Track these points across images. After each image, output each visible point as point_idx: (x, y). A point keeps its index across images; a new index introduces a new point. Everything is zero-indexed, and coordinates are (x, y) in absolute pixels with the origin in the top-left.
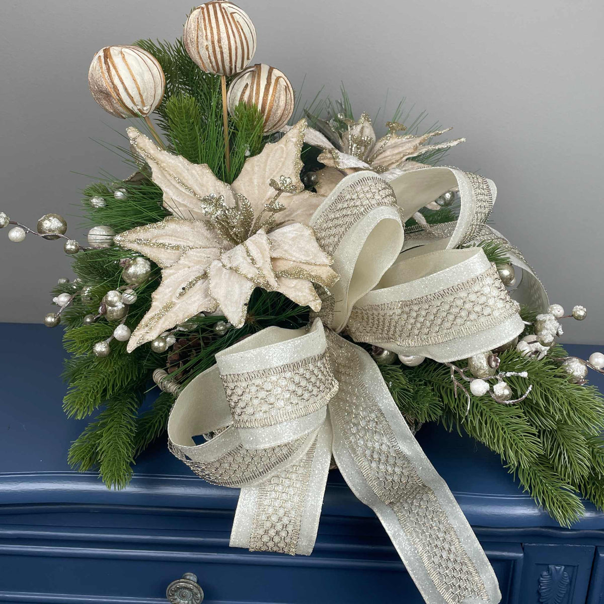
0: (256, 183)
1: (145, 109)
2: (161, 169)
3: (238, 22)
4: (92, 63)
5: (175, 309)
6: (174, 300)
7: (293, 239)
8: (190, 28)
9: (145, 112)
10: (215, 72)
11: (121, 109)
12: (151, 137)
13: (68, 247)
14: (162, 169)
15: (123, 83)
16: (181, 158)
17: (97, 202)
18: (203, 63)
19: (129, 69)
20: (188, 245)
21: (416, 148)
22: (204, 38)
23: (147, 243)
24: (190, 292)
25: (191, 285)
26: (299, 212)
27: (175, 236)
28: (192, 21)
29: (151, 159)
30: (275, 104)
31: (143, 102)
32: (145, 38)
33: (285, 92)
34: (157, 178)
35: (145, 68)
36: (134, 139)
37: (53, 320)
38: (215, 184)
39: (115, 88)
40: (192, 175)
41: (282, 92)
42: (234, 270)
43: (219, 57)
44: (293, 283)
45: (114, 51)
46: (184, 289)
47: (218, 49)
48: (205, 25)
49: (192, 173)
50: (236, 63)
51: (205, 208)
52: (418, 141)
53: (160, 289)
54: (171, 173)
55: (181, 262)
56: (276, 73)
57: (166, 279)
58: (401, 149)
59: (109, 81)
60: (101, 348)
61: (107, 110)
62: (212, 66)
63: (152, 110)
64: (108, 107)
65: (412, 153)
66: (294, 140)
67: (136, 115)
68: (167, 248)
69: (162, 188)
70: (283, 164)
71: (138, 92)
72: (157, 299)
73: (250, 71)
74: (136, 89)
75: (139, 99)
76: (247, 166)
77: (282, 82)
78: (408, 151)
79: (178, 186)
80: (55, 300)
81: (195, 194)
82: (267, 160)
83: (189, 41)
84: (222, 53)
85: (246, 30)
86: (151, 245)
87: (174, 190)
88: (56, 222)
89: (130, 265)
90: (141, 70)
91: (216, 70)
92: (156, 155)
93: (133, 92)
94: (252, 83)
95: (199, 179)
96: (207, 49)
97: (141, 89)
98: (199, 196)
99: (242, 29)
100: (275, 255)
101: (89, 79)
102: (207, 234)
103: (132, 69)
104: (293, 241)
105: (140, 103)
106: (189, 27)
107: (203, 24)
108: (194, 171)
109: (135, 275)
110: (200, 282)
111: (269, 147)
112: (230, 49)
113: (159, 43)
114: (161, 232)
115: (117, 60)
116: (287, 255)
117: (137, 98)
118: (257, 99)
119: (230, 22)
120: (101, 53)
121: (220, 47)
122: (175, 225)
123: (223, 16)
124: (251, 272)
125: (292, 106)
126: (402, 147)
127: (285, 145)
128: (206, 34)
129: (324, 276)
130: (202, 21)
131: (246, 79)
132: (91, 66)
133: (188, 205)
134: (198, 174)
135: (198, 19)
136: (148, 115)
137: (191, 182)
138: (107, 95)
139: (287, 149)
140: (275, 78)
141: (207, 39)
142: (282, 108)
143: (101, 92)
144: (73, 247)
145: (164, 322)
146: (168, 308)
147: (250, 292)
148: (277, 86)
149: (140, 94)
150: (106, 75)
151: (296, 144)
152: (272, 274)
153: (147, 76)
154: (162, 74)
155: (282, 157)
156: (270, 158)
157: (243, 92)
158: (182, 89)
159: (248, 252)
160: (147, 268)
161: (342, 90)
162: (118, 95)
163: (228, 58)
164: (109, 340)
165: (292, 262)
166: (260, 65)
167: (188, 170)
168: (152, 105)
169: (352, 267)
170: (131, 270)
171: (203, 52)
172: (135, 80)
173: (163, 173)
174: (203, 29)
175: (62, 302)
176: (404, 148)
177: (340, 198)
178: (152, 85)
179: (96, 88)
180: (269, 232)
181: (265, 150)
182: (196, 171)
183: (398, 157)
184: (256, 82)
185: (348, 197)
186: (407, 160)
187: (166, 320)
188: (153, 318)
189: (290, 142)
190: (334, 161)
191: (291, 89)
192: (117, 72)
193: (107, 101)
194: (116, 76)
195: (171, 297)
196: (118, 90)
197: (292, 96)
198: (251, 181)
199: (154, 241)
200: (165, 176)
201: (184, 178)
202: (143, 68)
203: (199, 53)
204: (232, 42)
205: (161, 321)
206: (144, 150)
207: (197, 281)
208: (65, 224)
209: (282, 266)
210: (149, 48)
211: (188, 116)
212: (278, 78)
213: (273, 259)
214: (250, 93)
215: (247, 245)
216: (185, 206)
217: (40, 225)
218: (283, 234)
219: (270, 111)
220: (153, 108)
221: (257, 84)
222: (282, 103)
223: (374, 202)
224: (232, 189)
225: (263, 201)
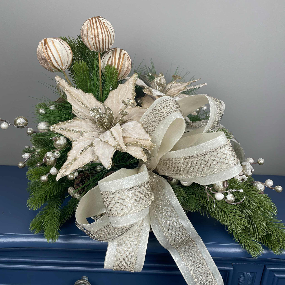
0: (114, 103)
1: (63, 67)
2: (71, 95)
3: (106, 26)
4: (39, 46)
5: (78, 160)
6: (78, 156)
7: (133, 128)
8: (84, 29)
9: (63, 69)
10: (96, 50)
11: (52, 67)
12: (66, 80)
13: (29, 131)
14: (72, 96)
15: (53, 55)
16: (80, 90)
17: (42, 111)
18: (90, 46)
19: (56, 48)
20: (84, 131)
21: (185, 88)
22: (91, 34)
23: (65, 130)
24: (85, 153)
25: (86, 149)
26: (135, 115)
27: (78, 127)
28: (85, 26)
29: (67, 91)
30: (123, 66)
31: (62, 64)
32: (63, 36)
33: (127, 61)
34: (69, 100)
35: (63, 48)
36: (58, 81)
37: (22, 165)
38: (96, 102)
39: (49, 57)
40: (85, 98)
41: (126, 61)
42: (106, 142)
43: (98, 43)
44: (134, 148)
45: (49, 40)
46: (82, 151)
47: (97, 39)
48: (91, 28)
49: (85, 97)
50: (105, 46)
51: (91, 114)
52: (186, 84)
53: (71, 151)
54: (76, 97)
55: (80, 138)
56: (123, 52)
57: (74, 146)
58: (178, 88)
59: (46, 54)
60: (44, 178)
61: (45, 68)
62: (95, 48)
63: (66, 68)
64: (46, 67)
65: (183, 90)
66: (132, 83)
67: (59, 70)
68: (74, 132)
69: (72, 104)
70: (127, 94)
71: (60, 59)
72: (70, 156)
73: (112, 51)
74: (59, 58)
75: (61, 63)
76: (110, 95)
77: (127, 56)
78: (182, 89)
79: (79, 103)
80: (23, 156)
81: (87, 107)
82: (119, 92)
83: (83, 36)
84: (99, 41)
85: (110, 30)
86: (67, 130)
87: (77, 105)
88: (22, 120)
89: (57, 140)
91: (96, 49)
92: (69, 89)
93: (58, 60)
94: (113, 56)
95: (89, 100)
96: (92, 39)
97: (62, 58)
98: (88, 108)
99: (108, 30)
100: (124, 135)
101: (37, 53)
102: (92, 125)
103: (57, 48)
104: (133, 129)
105: (61, 65)
106: (83, 29)
107: (90, 27)
108: (86, 97)
109: (60, 145)
110: (90, 148)
111: (120, 86)
112: (103, 39)
113: (70, 38)
114: (71, 124)
115: (50, 44)
116: (130, 135)
117: (59, 62)
118: (115, 63)
119: (103, 26)
120: (43, 41)
121: (98, 38)
122: (78, 121)
123: (100, 23)
124: (114, 143)
125: (131, 67)
126: (179, 87)
127: (128, 85)
128: (92, 32)
129: (148, 145)
130: (90, 26)
131: (110, 54)
133: (84, 112)
134: (88, 98)
135: (88, 25)
136: (65, 71)
137: (85, 102)
138: (46, 61)
139: (129, 87)
140: (123, 54)
141: (92, 34)
142: (126, 68)
143: (43, 59)
144: (31, 132)
145: (73, 167)
146: (75, 160)
147: (114, 153)
148: (124, 57)
149: (61, 60)
150: (45, 51)
151: (133, 85)
152: (124, 144)
153: (64, 52)
154: (71, 51)
155: (126, 91)
156: (121, 91)
157: (109, 60)
158: (81, 60)
159: (112, 134)
160: (65, 141)
161: (151, 61)
162: (51, 60)
163: (102, 44)
164: (48, 174)
165: (133, 139)
166: (116, 48)
167: (83, 96)
168: (66, 66)
169: (161, 141)
170: (58, 142)
171: (90, 41)
172: (58, 54)
173: (72, 97)
174: (90, 30)
175: (26, 157)
176: (180, 88)
177: (155, 109)
178: (66, 56)
179: (40, 57)
180: (121, 124)
181: (118, 87)
182: (87, 96)
183: (177, 92)
185: (159, 108)
186: (181, 93)
187: (74, 165)
188: (68, 165)
189: (130, 84)
190: (150, 92)
191: (130, 59)
192: (50, 49)
193: (46, 64)
194: (50, 51)
195: (76, 154)
196: (51, 58)
197: (131, 63)
198: (112, 101)
199: (68, 129)
200: (73, 99)
201: (81, 99)
202: (62, 48)
203: (88, 41)
204: (104, 36)
205: (72, 166)
206: (63, 86)
207: (88, 147)
208: (27, 121)
209: (128, 140)
210: (65, 40)
211: (83, 71)
212: (124, 54)
213: (124, 137)
214: (112, 61)
215: (112, 131)
216: (83, 113)
217: (15, 121)
218: (128, 125)
219: (121, 69)
220: (67, 67)
221: (115, 57)
222: (126, 66)
223: (171, 110)
224: (104, 105)
225: (118, 111)
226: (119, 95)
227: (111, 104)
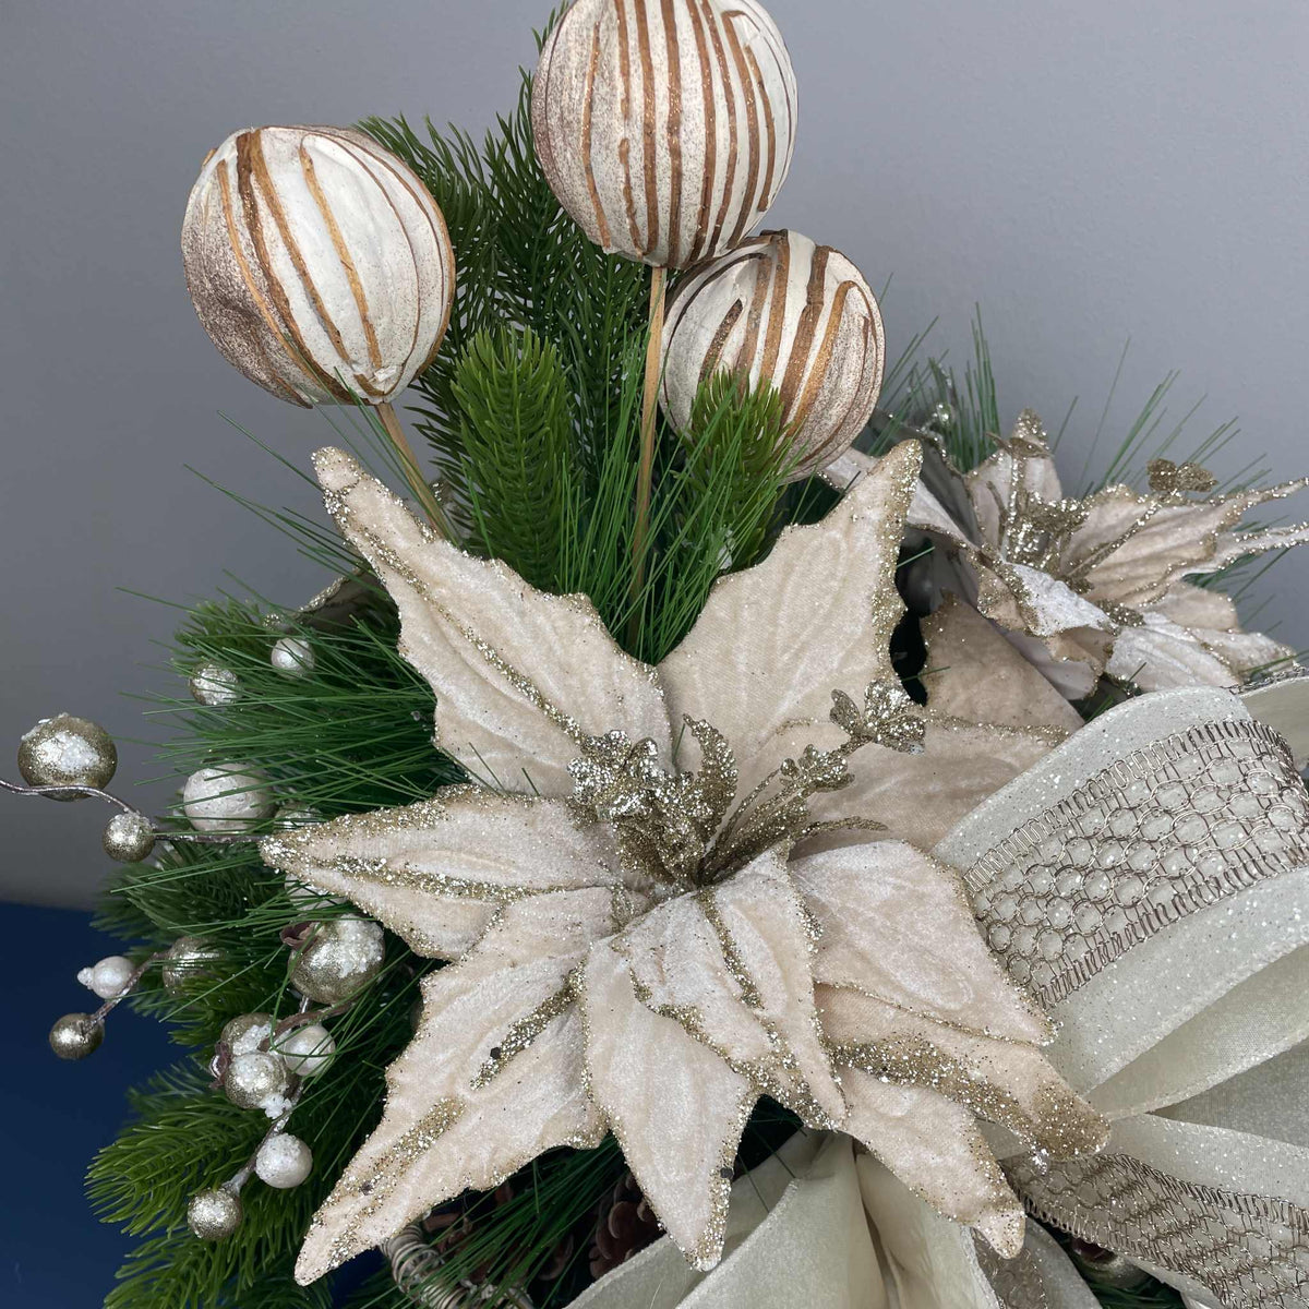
0: (742, 668)
1: (381, 376)
2: (432, 608)
3: (749, 50)
4: (196, 189)
5: (463, 1128)
6: (463, 1092)
7: (890, 908)
8: (561, 68)
9: (380, 387)
10: (639, 253)
11: (295, 372)
12: (401, 488)
13: (118, 838)
14: (436, 611)
15: (303, 274)
16: (498, 568)
17: (214, 686)
18: (600, 212)
19: (328, 218)
20: (512, 881)
21: (1212, 546)
22: (618, 108)
23: (376, 873)
24: (520, 1067)
25: (525, 1033)
27: (470, 852)
28: (572, 37)
29: (398, 571)
30: (828, 385)
31: (374, 353)
32: (387, 116)
33: (862, 343)
34: (417, 646)
35: (387, 220)
36: (340, 495)
37: (78, 1038)
38: (610, 667)
39: (274, 289)
40: (536, 633)
41: (853, 341)
42: (681, 1018)
43: (664, 191)
44: (901, 1100)
45: (276, 143)
46: (495, 1053)
47: (663, 159)
48: (624, 56)
49: (535, 625)
50: (720, 219)
51: (583, 778)
52: (1211, 523)
53: (415, 1052)
54: (466, 623)
55: (485, 946)
56: (839, 268)
57: (438, 1012)
58: (1159, 545)
59: (253, 263)
60: (211, 1212)
61: (246, 372)
62: (634, 229)
63: (404, 382)
64: (250, 362)
65: (1200, 561)
66: (875, 515)
67: (346, 396)
68: (442, 892)
69: (433, 683)
70: (837, 600)
71: (357, 313)
72: (403, 1087)
73: (751, 256)
74: (350, 301)
75: (362, 341)
76: (718, 606)
77: (858, 303)
78: (1186, 554)
79: (485, 671)
80: (85, 976)
81: (542, 702)
82: (782, 587)
83: (553, 121)
84: (677, 176)
85: (773, 88)
86: (389, 878)
87: (474, 689)
88: (76, 750)
89: (315, 943)
90: (371, 227)
91: (645, 243)
92: (416, 558)
93: (343, 314)
94: (757, 303)
95: (557, 647)
96: (624, 156)
97: (371, 302)
98: (554, 711)
99: (761, 84)
100: (828, 977)
101: (185, 249)
102: (577, 841)
103: (338, 220)
104: (888, 916)
105: (363, 356)
106: (558, 61)
107: (617, 51)
108: (541, 620)
109: (330, 974)
110: (551, 1027)
111: (794, 538)
112: (710, 164)
113: (434, 135)
114: (425, 836)
115: (286, 179)
116: (872, 979)
117: (354, 338)
118: (769, 363)
119: (719, 51)
120: (228, 152)
121: (676, 153)
122: (470, 813)
123: (696, 21)
124: (742, 1038)
125: (876, 392)
127: (847, 533)
128: (627, 91)
130: (615, 39)
131: (734, 286)
132: (191, 201)
133: (518, 743)
134: (554, 628)
135: (597, 28)
136: (389, 399)
137: (530, 660)
138: (248, 318)
139: (850, 550)
140: (836, 286)
141: (627, 115)
142: (846, 399)
143: (226, 302)
144: (133, 840)
145: (425, 1177)
146: (442, 1120)
147: (741, 1118)
148: (840, 315)
149: (365, 320)
150: (245, 236)
151: (881, 532)
152: (823, 1057)
153: (394, 254)
154: (446, 247)
155: (832, 576)
156: (794, 578)
157: (722, 335)
158: (506, 305)
159: (730, 954)
160: (372, 954)
161: (975, 333)
162: (286, 318)
163: (697, 198)
164: (238, 1181)
165: (892, 1012)
166: (784, 233)
167: (522, 614)
168: (404, 365)
170: (320, 958)
171: (608, 171)
172: (348, 266)
173: (436, 624)
174: (617, 73)
175: (107, 987)
177: (1091, 794)
178: (409, 287)
179: (209, 286)
180: (796, 856)
181: (780, 551)
182: (548, 616)
184: (769, 299)
186: (1187, 579)
187: (432, 1168)
188: (381, 1164)
189: (861, 524)
190: (1019, 607)
191: (880, 330)
192: (283, 227)
193: (249, 341)
194: (281, 244)
195: (452, 1079)
196: (287, 301)
197: (881, 357)
198: (727, 657)
199: (398, 866)
200: (443, 637)
201: (506, 642)
202: (379, 219)
203: (589, 170)
204: (722, 134)
205: (415, 1173)
206: (374, 538)
207: (539, 1023)
208: (107, 749)
210: (401, 146)
211: (533, 418)
212: (845, 287)
213: (821, 989)
214: (747, 339)
215: (727, 924)
216: (510, 747)
217: (25, 756)
218: (850, 877)
219: (807, 407)
220: (409, 373)
221: (773, 306)
222: (848, 383)
223: (1269, 843)
224: (663, 682)
225: (764, 733)
226: (776, 607)
227: (716, 675)
